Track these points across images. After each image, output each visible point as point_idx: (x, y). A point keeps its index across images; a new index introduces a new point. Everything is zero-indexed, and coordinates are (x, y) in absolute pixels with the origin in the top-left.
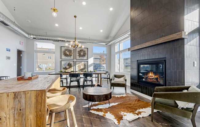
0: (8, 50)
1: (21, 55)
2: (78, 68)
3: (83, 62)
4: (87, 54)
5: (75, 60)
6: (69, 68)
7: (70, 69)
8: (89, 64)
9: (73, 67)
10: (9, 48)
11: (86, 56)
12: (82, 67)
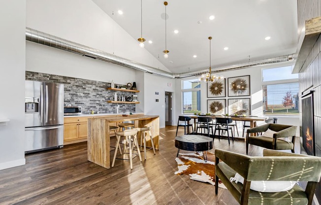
0: (157, 93)
1: (171, 97)
2: (232, 109)
3: (241, 101)
4: (248, 86)
5: (227, 98)
6: (218, 110)
7: (220, 111)
8: (252, 104)
9: (224, 109)
10: (157, 92)
11: (247, 89)
12: (239, 109)
